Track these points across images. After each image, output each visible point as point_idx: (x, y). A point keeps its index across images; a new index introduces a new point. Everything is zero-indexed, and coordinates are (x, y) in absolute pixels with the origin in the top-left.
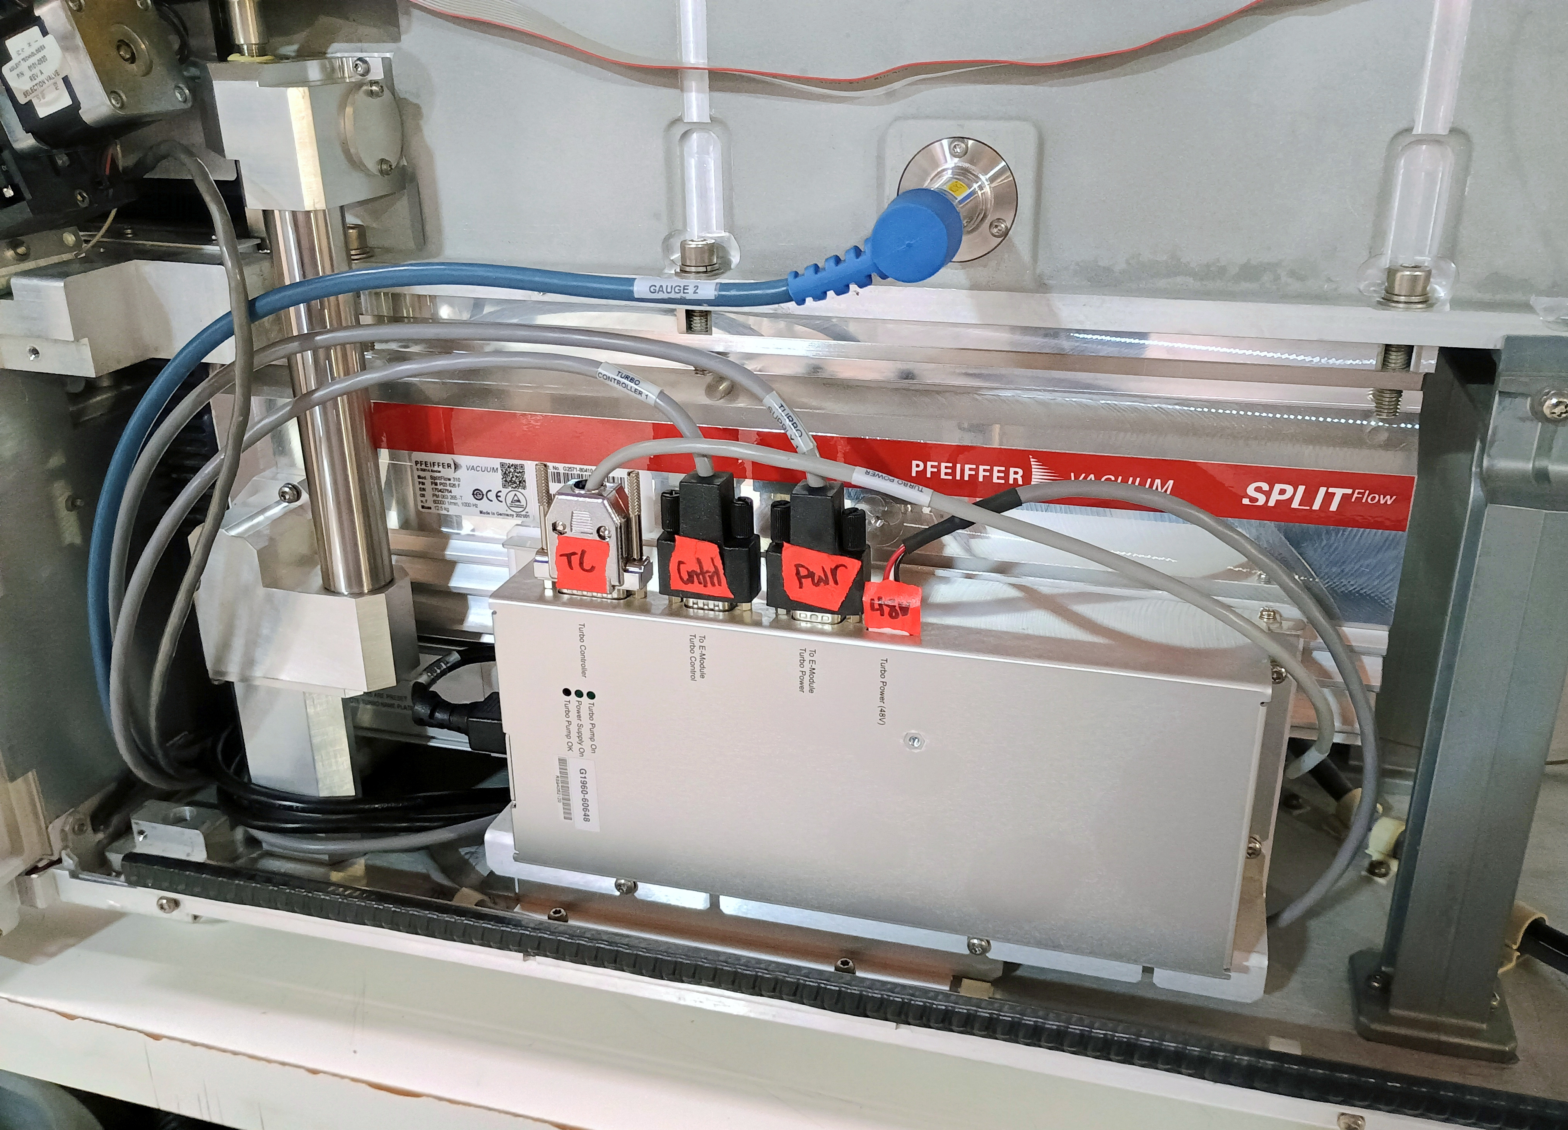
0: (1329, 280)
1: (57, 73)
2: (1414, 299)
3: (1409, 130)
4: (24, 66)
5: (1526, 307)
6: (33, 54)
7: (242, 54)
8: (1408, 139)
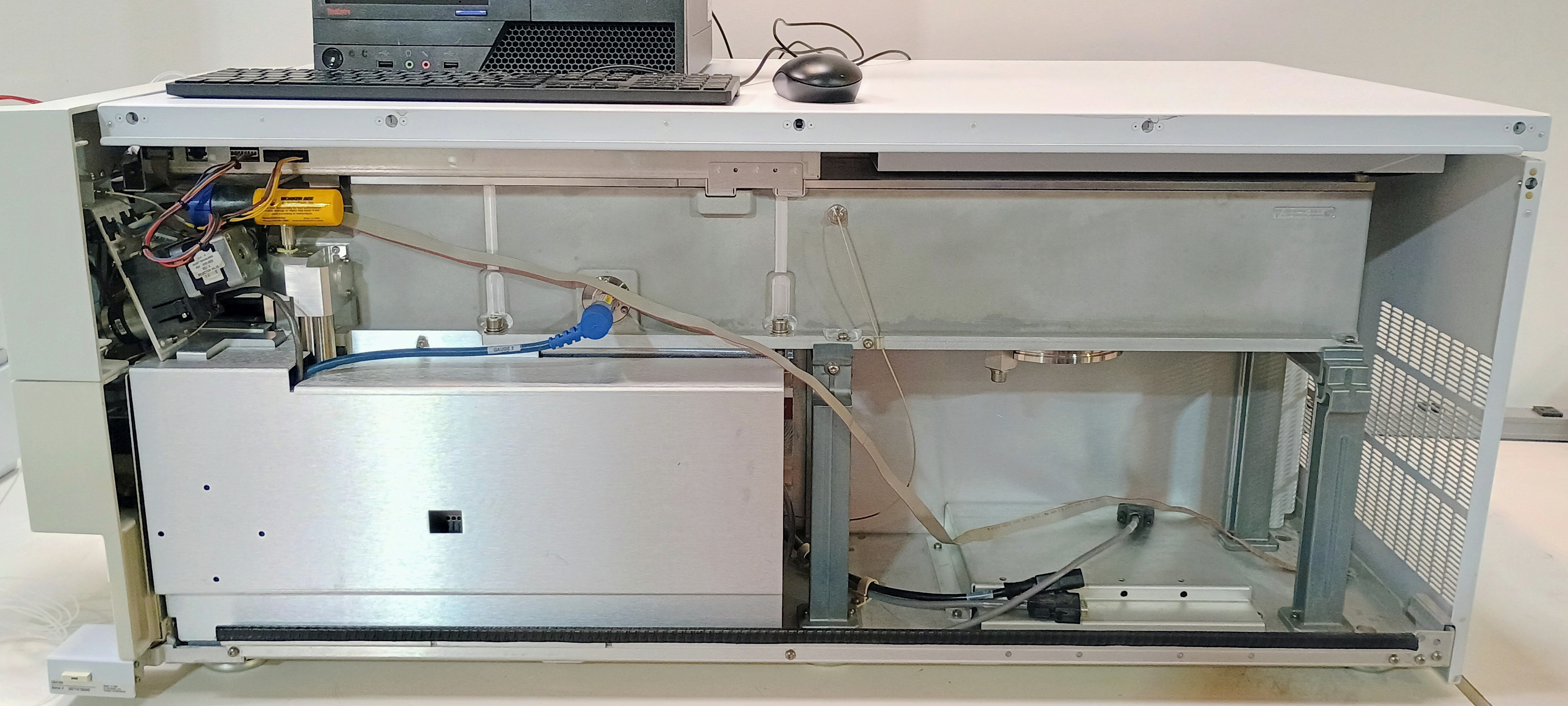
0: (753, 325)
1: (217, 267)
2: (782, 332)
3: (774, 271)
4: (200, 264)
5: (821, 333)
6: (206, 259)
7: (285, 249)
8: (773, 274)
